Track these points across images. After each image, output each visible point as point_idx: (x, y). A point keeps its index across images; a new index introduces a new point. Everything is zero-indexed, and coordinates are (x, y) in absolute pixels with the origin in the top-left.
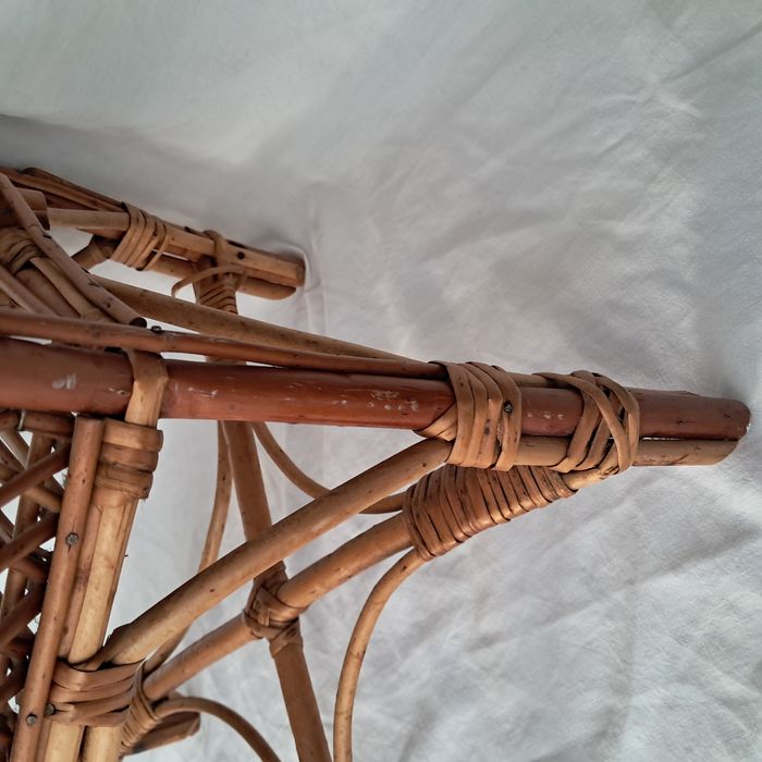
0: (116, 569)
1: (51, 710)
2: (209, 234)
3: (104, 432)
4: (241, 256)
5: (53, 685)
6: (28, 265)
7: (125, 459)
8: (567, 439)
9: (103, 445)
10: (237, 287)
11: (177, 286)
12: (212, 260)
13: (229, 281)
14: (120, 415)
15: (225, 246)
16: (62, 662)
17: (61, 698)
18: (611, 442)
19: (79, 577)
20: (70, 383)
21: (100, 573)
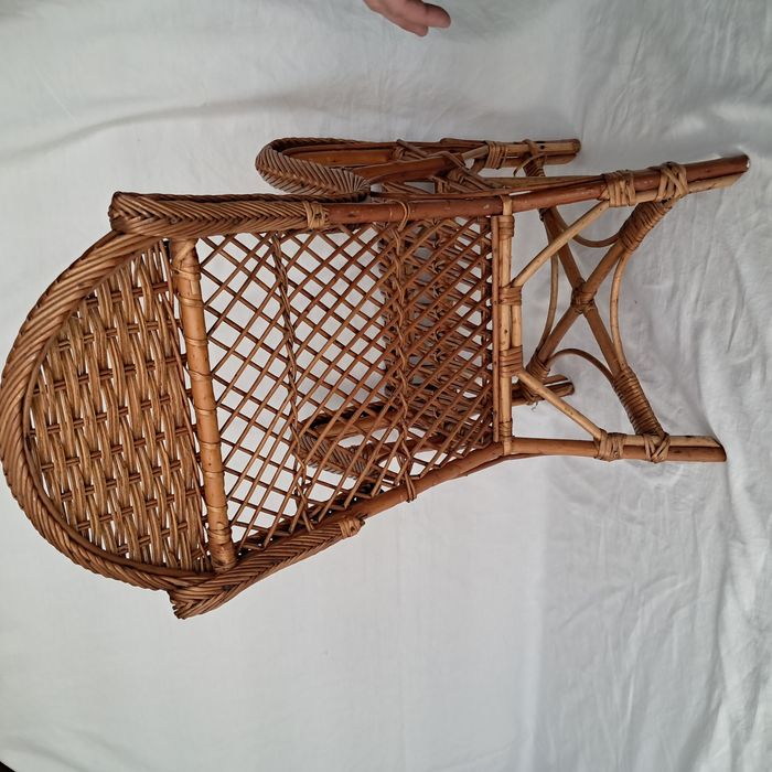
0: (510, 257)
1: (500, 301)
2: (525, 142)
3: (498, 219)
4: (543, 147)
5: (499, 294)
6: (464, 180)
7: (505, 225)
8: (657, 189)
9: (499, 223)
10: (543, 164)
11: (515, 172)
12: (528, 154)
13: (538, 163)
14: (501, 214)
15: (534, 145)
16: (500, 288)
17: (503, 297)
18: (675, 186)
19: (500, 262)
20: (487, 206)
21: (505, 260)
